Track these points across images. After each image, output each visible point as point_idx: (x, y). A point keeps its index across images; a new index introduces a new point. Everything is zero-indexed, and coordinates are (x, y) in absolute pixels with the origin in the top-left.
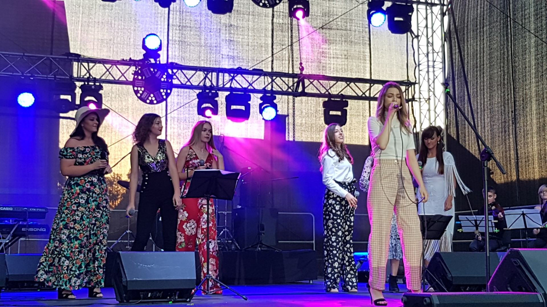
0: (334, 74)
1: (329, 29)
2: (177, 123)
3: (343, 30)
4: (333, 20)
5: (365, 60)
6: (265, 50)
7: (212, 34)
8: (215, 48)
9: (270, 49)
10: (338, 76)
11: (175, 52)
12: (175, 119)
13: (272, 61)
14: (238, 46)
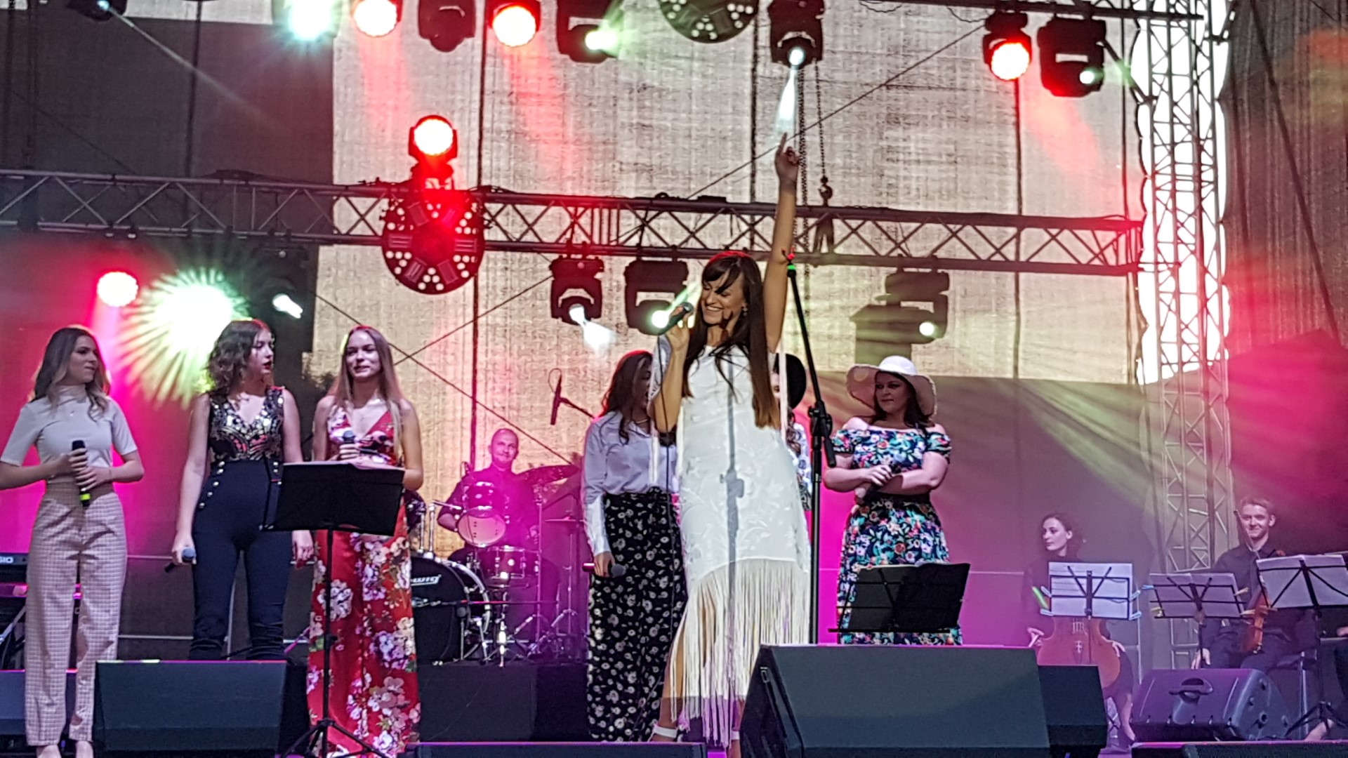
0: (918, 204)
1: (905, 87)
2: (503, 340)
3: (944, 88)
4: (917, 64)
5: (1005, 166)
6: (735, 148)
7: (594, 110)
8: (601, 148)
9: (748, 144)
10: (930, 209)
11: (498, 159)
12: (498, 329)
13: (753, 175)
14: (662, 138)
